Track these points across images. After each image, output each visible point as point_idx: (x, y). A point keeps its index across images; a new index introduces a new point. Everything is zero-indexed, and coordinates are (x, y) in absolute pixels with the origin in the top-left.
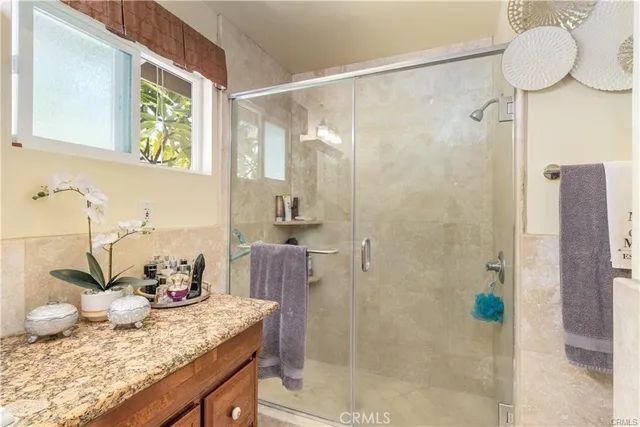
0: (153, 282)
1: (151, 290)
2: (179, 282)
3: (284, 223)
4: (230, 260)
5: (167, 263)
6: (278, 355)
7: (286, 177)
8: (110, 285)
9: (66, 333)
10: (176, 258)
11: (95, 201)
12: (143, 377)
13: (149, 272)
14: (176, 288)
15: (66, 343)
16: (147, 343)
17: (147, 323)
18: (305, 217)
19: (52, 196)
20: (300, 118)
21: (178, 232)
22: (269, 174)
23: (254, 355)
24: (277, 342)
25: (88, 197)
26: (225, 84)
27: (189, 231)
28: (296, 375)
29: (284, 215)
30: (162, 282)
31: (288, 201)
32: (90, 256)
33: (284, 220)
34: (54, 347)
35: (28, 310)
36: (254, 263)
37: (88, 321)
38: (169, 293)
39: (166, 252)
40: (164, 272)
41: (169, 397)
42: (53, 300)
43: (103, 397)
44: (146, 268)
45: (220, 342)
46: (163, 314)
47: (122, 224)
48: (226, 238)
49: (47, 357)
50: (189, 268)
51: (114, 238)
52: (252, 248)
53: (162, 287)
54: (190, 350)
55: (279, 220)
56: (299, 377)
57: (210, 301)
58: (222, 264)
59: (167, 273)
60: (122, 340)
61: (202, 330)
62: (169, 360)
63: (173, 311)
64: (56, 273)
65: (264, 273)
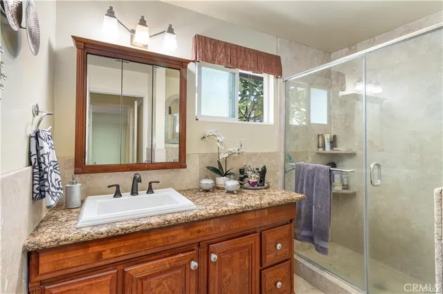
0: (242, 176)
1: (241, 179)
2: (254, 178)
3: (324, 152)
4: (285, 172)
5: (250, 169)
6: (311, 230)
7: (328, 121)
8: (225, 175)
9: (211, 190)
10: (254, 167)
11: (220, 140)
12: (233, 208)
13: (242, 171)
14: (252, 180)
15: (211, 194)
16: (237, 199)
17: (238, 192)
18: (341, 148)
19: (207, 138)
20: (337, 81)
21: (255, 154)
22: (313, 121)
23: (291, 221)
24: (311, 222)
25: (218, 138)
26: (281, 75)
27: (261, 153)
28: (323, 244)
29: (324, 147)
30: (247, 177)
31: (327, 137)
32: (219, 162)
33: (324, 150)
34: (207, 194)
35: (200, 179)
36: (297, 174)
37: (218, 188)
38: (249, 182)
39: (249, 164)
40: (248, 172)
41: (245, 223)
42: (207, 177)
43: (220, 210)
44: (240, 170)
45: (267, 205)
46: (245, 190)
47: (230, 149)
48: (282, 159)
49: (205, 196)
50: (259, 172)
51: (227, 155)
52: (296, 165)
53: (247, 179)
54: (253, 204)
55: (321, 150)
56: (325, 247)
57: (268, 190)
58: (280, 174)
59: (249, 173)
60: (228, 196)
61: (261, 199)
62: (244, 205)
63: (250, 191)
64: (208, 168)
65: (303, 180)
